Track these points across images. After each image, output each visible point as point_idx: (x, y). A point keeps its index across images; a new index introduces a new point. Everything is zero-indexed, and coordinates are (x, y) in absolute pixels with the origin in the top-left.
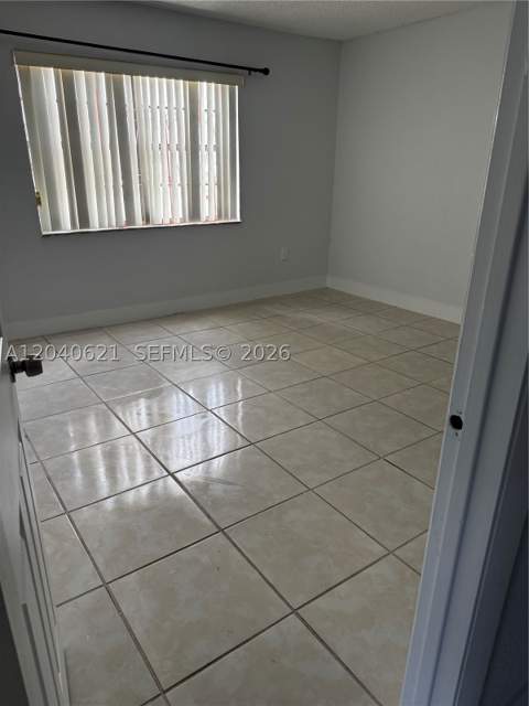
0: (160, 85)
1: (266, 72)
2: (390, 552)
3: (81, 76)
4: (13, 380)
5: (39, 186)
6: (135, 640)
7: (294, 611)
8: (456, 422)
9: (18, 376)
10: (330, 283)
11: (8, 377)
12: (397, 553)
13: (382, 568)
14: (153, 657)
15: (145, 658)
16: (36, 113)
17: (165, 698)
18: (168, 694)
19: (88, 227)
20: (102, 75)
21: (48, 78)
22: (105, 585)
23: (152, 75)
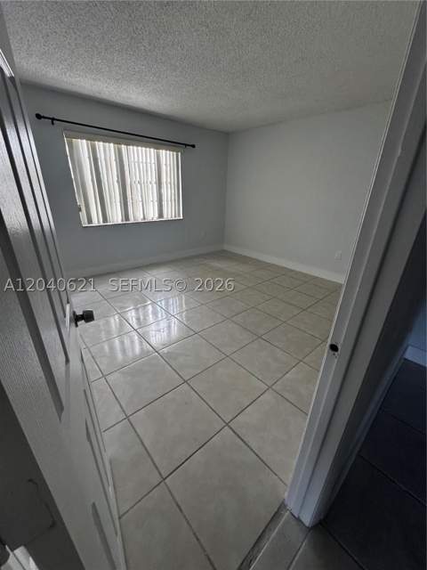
0: (138, 150)
1: (193, 146)
2: (270, 387)
3: (100, 145)
4: (77, 326)
5: (80, 202)
6: (146, 449)
7: (227, 424)
8: (334, 348)
9: (79, 323)
10: (226, 247)
11: (74, 324)
12: (274, 387)
13: (267, 396)
14: (156, 460)
15: (152, 460)
16: (76, 163)
17: (165, 483)
18: (166, 481)
19: (107, 222)
20: (112, 145)
21: (83, 145)
22: (127, 417)
23: (138, 146)
